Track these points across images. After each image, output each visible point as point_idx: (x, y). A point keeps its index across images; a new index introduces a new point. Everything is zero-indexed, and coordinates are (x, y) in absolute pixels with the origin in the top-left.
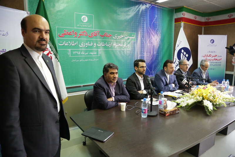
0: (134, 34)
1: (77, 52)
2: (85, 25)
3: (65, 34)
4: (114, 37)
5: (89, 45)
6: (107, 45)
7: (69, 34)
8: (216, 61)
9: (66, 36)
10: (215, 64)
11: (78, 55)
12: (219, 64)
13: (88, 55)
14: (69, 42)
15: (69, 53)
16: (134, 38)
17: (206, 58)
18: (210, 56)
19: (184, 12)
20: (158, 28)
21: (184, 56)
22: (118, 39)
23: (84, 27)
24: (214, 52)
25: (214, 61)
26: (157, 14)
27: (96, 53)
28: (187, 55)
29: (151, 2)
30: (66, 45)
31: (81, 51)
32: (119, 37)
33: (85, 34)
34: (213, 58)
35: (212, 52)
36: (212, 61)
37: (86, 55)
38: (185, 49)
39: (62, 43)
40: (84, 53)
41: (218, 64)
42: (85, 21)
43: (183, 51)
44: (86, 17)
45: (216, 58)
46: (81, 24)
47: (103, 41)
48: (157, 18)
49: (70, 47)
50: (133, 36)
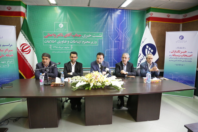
0: (102, 33)
1: (56, 47)
2: (61, 29)
3: (48, 36)
4: (83, 36)
5: (64, 42)
6: (77, 42)
7: (51, 36)
8: (186, 57)
9: (49, 37)
10: (185, 60)
11: (56, 49)
12: (190, 60)
13: (63, 49)
14: (51, 41)
15: (51, 48)
16: (101, 37)
17: (175, 53)
18: (179, 51)
19: (151, 12)
20: (127, 27)
21: (149, 52)
22: (86, 38)
23: (61, 31)
24: (184, 48)
25: (183, 57)
26: (126, 17)
27: (69, 48)
28: (152, 51)
29: (118, 8)
30: (49, 42)
31: (58, 46)
32: (87, 36)
33: (61, 35)
34: (182, 54)
35: (181, 48)
36: (180, 57)
37: (62, 49)
38: (150, 45)
39: (46, 41)
40: (60, 48)
41: (188, 60)
42: (61, 27)
43: (147, 47)
44: (62, 24)
45: (185, 54)
46: (59, 29)
47: (74, 40)
48: (126, 20)
49: (52, 43)
50: (101, 35)
